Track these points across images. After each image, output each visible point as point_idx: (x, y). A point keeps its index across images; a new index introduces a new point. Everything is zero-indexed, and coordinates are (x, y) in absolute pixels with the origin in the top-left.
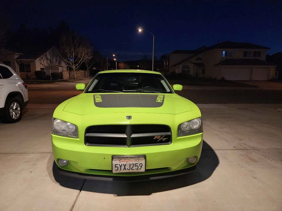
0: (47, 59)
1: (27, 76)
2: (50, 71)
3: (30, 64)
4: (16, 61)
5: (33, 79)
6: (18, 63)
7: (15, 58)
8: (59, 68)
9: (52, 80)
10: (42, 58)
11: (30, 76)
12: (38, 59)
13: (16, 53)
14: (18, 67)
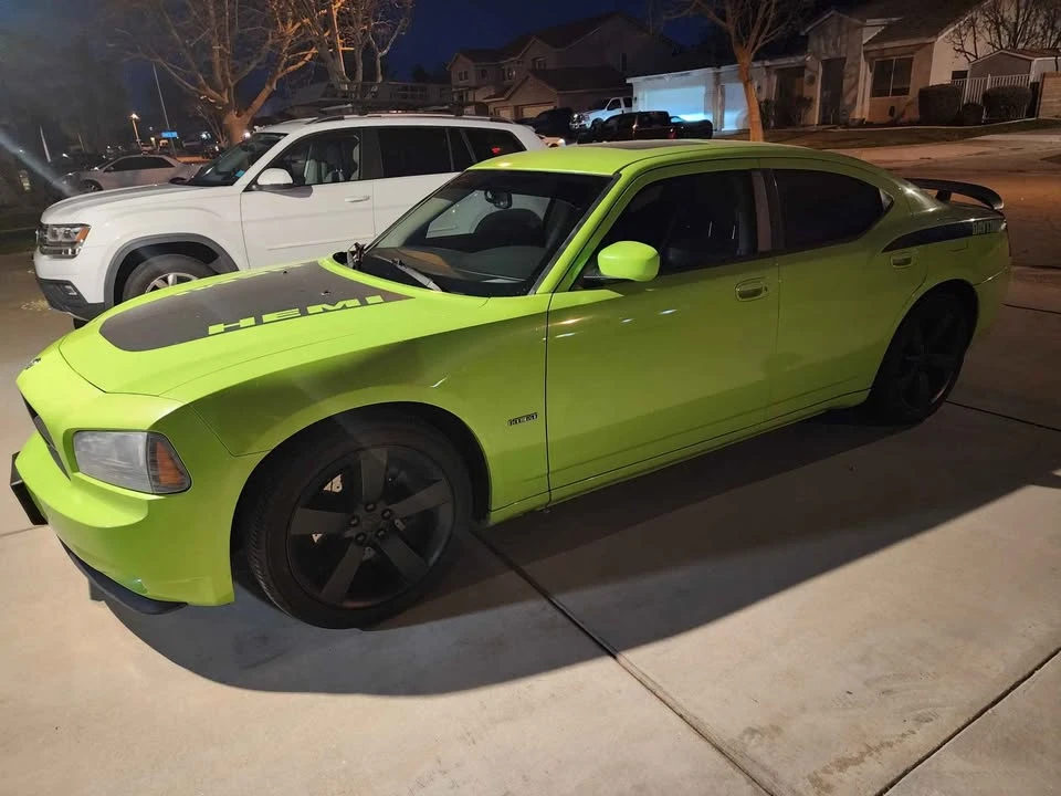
0: (997, 25)
1: (892, 111)
2: (986, 81)
3: (911, 60)
4: (866, 53)
5: (911, 123)
6: (869, 60)
7: (865, 41)
8: (1034, 63)
9: (986, 122)
10: (973, 24)
11: (902, 115)
12: (946, 34)
13: (869, 22)
14: (870, 75)
